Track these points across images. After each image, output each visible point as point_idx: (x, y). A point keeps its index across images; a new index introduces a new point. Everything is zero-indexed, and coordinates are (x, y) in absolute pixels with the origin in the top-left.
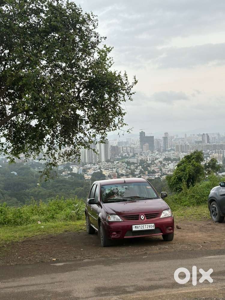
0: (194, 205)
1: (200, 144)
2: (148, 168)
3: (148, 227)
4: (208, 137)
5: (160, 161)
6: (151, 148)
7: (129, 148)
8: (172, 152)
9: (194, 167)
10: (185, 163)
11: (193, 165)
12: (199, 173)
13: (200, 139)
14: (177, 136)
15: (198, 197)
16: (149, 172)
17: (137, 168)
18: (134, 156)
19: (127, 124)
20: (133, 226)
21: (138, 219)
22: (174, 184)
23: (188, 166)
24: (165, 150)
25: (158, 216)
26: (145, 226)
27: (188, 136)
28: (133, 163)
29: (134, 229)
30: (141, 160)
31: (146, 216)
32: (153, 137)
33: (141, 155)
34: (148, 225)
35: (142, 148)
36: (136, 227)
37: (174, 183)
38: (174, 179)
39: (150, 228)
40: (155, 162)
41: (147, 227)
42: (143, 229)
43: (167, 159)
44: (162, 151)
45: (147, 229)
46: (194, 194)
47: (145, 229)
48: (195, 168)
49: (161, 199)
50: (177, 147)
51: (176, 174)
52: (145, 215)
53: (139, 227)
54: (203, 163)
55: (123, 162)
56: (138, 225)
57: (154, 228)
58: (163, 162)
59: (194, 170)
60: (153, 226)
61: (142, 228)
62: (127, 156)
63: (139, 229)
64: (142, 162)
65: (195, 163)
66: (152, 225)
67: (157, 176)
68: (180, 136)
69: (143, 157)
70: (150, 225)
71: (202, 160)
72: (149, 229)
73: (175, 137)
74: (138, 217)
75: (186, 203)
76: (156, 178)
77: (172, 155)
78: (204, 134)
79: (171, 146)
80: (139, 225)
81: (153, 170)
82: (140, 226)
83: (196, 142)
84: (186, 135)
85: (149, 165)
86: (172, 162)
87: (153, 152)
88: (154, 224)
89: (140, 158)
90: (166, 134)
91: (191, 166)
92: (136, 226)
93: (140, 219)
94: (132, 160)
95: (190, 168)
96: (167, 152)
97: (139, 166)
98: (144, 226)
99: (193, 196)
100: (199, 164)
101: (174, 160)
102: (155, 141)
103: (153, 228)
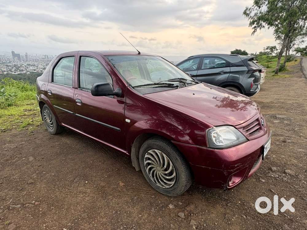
1: (44, 59)
4: (47, 56)
5: (25, 66)
6: (19, 59)
7: (6, 59)
8: (31, 62)
13: (44, 57)
16: (20, 70)
17: (12, 68)
27: (38, 55)
28: (10, 66)
32: (19, 54)
33: (14, 62)
35: (14, 59)
40: (22, 66)
43: (29, 65)
44: (25, 61)
55: (4, 65)
58: (27, 66)
62: (6, 62)
64: (15, 66)
68: (34, 55)
69: (15, 63)
73: (31, 55)
76: (24, 73)
78: (45, 55)
79: (29, 59)
83: (42, 58)
84: (36, 55)
85: (19, 67)
87: (21, 61)
90: (26, 53)
94: (9, 64)
96: (28, 62)
97: (14, 67)
102: (21, 56)
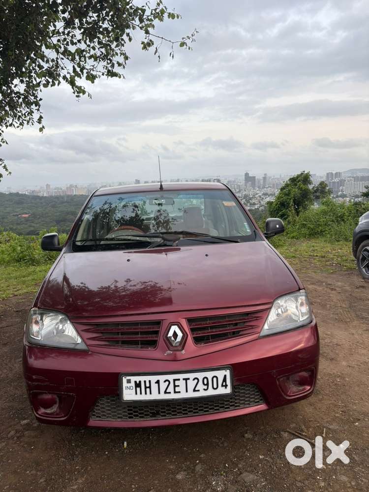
0: (305, 237)
2: (250, 201)
3: (201, 386)
5: (259, 196)
6: (253, 185)
8: (270, 189)
9: (301, 190)
10: (290, 186)
11: (300, 189)
12: (306, 197)
14: (274, 176)
15: (312, 226)
16: (251, 204)
18: (239, 192)
19: (176, 13)
20: (124, 380)
21: (153, 344)
22: (275, 211)
23: (293, 190)
24: (264, 187)
25: (252, 327)
26: (186, 380)
29: (129, 394)
30: (245, 195)
31: (192, 330)
32: (255, 177)
33: (245, 191)
34: (201, 375)
35: (246, 185)
36: (138, 385)
37: (275, 209)
38: (276, 205)
39: (211, 392)
40: (256, 196)
41: (191, 384)
42: (173, 396)
43: (265, 194)
44: (261, 188)
45: (191, 394)
46: (305, 222)
47: (183, 395)
48: (301, 192)
49: (266, 243)
50: (274, 185)
51: (278, 199)
52: (190, 321)
53: (154, 387)
54: (311, 187)
56: (147, 378)
57: (228, 390)
58: (262, 197)
59: (300, 194)
60: (225, 380)
61: (171, 389)
63: (155, 396)
65: (301, 186)
66: (220, 374)
67: (256, 208)
68: (276, 177)
69: (246, 193)
70: (209, 375)
71: (310, 183)
72: (202, 393)
73: (272, 177)
74: (157, 333)
75: (295, 234)
77: (269, 191)
79: (269, 184)
80: (154, 379)
81: (254, 203)
82: (158, 382)
84: (281, 176)
85: (251, 199)
86: (269, 196)
87: (254, 189)
88: (227, 373)
89: (244, 193)
90: (265, 174)
91: (297, 190)
92: (137, 379)
93: (161, 342)
95: (295, 191)
96: (265, 189)
98: (182, 383)
99: (304, 226)
100: (306, 187)
101: (271, 195)
102: (257, 180)
103: (221, 391)
